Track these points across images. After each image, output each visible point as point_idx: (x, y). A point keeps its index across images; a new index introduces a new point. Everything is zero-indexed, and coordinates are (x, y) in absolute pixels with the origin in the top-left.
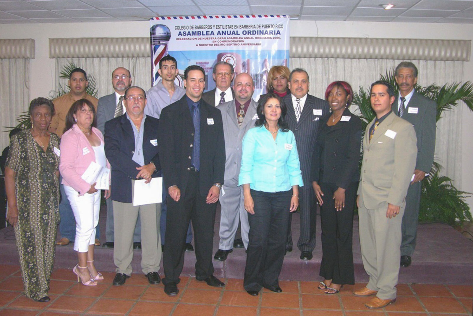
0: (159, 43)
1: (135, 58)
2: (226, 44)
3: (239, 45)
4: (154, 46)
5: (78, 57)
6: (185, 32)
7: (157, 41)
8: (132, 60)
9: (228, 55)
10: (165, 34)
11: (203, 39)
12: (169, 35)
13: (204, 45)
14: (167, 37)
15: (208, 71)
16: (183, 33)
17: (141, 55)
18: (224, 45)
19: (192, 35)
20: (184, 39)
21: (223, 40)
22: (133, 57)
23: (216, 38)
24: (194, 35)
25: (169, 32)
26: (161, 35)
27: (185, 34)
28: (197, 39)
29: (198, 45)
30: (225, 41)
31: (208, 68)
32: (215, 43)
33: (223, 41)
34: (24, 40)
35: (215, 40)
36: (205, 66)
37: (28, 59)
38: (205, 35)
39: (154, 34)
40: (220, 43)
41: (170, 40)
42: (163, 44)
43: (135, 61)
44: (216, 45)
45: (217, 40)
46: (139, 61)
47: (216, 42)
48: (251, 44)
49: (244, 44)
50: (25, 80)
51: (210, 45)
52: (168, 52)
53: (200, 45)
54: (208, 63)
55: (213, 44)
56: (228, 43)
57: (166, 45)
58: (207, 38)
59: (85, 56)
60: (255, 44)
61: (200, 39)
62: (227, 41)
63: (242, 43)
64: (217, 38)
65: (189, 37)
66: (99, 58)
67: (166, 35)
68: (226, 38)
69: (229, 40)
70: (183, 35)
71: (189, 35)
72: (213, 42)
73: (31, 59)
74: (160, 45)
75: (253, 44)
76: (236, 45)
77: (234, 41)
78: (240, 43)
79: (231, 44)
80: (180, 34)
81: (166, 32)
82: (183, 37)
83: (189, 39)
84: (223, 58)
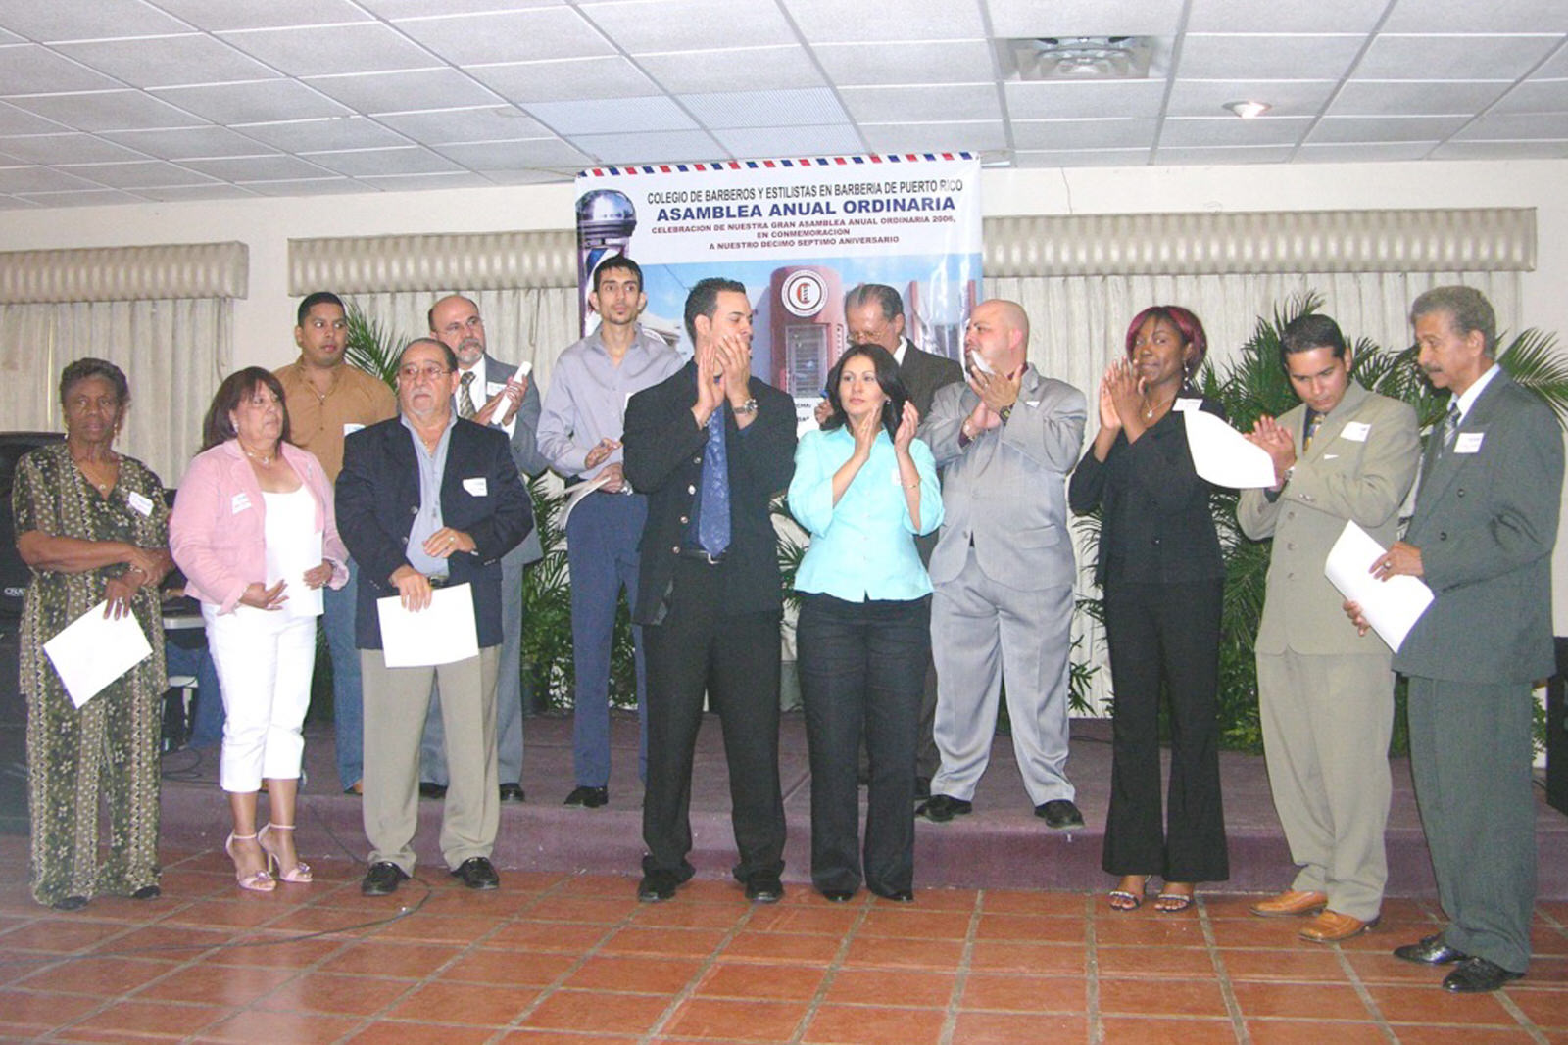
0: (603, 243)
1: (536, 291)
2: (796, 242)
3: (833, 242)
4: (589, 251)
5: (371, 292)
6: (678, 210)
7: (596, 239)
8: (528, 298)
9: (804, 273)
10: (619, 215)
11: (730, 227)
12: (631, 219)
13: (732, 245)
14: (626, 227)
16: (672, 212)
17: (551, 282)
18: (792, 243)
19: (698, 218)
20: (676, 230)
21: (786, 230)
22: (530, 288)
23: (766, 226)
24: (704, 217)
25: (631, 212)
26: (609, 219)
27: (676, 217)
28: (713, 228)
29: (716, 246)
30: (794, 234)
32: (766, 240)
33: (787, 234)
34: (216, 245)
35: (765, 230)
37: (228, 299)
38: (734, 216)
39: (588, 217)
40: (777, 239)
41: (634, 233)
43: (535, 301)
44: (768, 244)
45: (770, 230)
46: (547, 299)
47: (766, 235)
48: (869, 240)
49: (848, 241)
50: (217, 362)
51: (749, 244)
53: (720, 246)
55: (759, 241)
56: (803, 238)
58: (742, 227)
59: (392, 289)
60: (880, 240)
61: (722, 228)
62: (799, 234)
63: (844, 237)
64: (769, 225)
65: (689, 222)
66: (429, 293)
67: (622, 219)
68: (797, 224)
69: (806, 229)
70: (673, 218)
71: (689, 219)
72: (759, 235)
73: (237, 300)
75: (874, 239)
76: (826, 242)
77: (819, 232)
78: (838, 238)
79: (811, 241)
80: (663, 215)
81: (622, 212)
82: (672, 224)
83: (688, 229)
84: (787, 284)
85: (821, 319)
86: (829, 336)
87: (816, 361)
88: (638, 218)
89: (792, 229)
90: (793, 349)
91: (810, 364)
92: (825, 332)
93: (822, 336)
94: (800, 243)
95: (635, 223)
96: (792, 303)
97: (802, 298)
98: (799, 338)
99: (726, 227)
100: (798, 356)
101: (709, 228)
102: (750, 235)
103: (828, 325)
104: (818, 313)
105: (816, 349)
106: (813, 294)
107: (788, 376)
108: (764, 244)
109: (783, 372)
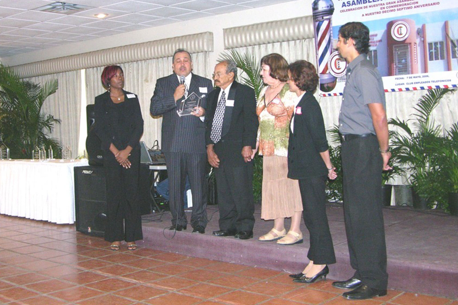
0: (323, 18)
1: (301, 40)
2: (396, 10)
3: (411, 8)
4: (318, 22)
6: (350, 2)
7: (320, 17)
9: (399, 22)
10: (328, 7)
11: (370, 7)
12: (332, 8)
13: (371, 14)
14: (330, 11)
15: (376, 45)
16: (347, 3)
18: (394, 10)
19: (357, 4)
20: (349, 10)
21: (392, 5)
23: (384, 4)
24: (359, 4)
25: (332, 5)
26: (324, 9)
27: (349, 5)
28: (363, 8)
29: (364, 15)
30: (395, 6)
31: (377, 42)
32: (384, 10)
33: (392, 7)
34: (201, 33)
35: (384, 6)
36: (373, 39)
37: (208, 53)
38: (371, 2)
39: (317, 9)
40: (389, 9)
41: (334, 13)
42: (327, 19)
44: (385, 12)
45: (385, 6)
47: (384, 8)
48: (426, 5)
49: (418, 7)
50: (205, 75)
51: (378, 13)
52: (332, 27)
53: (366, 15)
54: (376, 35)
55: (381, 11)
56: (399, 8)
57: (329, 20)
58: (374, 6)
60: (432, 4)
61: (366, 7)
62: (397, 6)
63: (416, 5)
64: (385, 4)
65: (354, 7)
67: (329, 8)
68: (396, 2)
69: (400, 4)
70: (348, 6)
71: (354, 5)
72: (381, 8)
73: (210, 53)
74: (323, 21)
75: (429, 4)
76: (408, 8)
77: (405, 4)
78: (413, 6)
79: (402, 9)
80: (344, 5)
81: (329, 6)
82: (348, 8)
83: (353, 9)
84: (393, 27)
85: (407, 41)
86: (411, 47)
87: (406, 59)
88: (335, 7)
89: (394, 4)
90: (397, 55)
91: (403, 61)
92: (409, 46)
93: (408, 48)
94: (398, 10)
95: (333, 9)
96: (395, 36)
97: (399, 33)
98: (399, 50)
99: (368, 7)
100: (398, 58)
101: (361, 8)
102: (378, 9)
103: (410, 43)
104: (406, 39)
105: (405, 54)
106: (404, 30)
107: (395, 66)
108: (383, 12)
109: (392, 65)
